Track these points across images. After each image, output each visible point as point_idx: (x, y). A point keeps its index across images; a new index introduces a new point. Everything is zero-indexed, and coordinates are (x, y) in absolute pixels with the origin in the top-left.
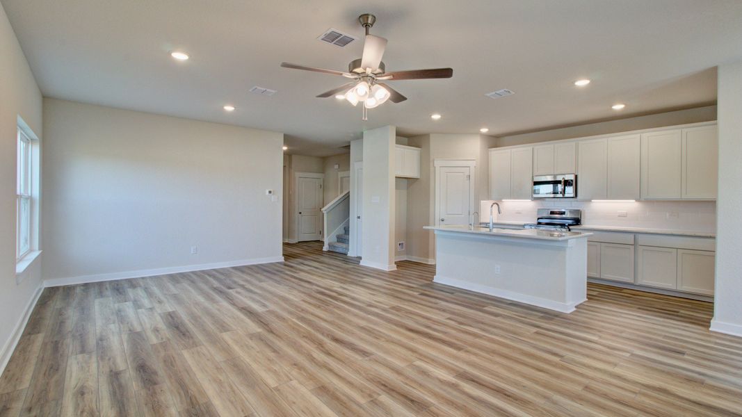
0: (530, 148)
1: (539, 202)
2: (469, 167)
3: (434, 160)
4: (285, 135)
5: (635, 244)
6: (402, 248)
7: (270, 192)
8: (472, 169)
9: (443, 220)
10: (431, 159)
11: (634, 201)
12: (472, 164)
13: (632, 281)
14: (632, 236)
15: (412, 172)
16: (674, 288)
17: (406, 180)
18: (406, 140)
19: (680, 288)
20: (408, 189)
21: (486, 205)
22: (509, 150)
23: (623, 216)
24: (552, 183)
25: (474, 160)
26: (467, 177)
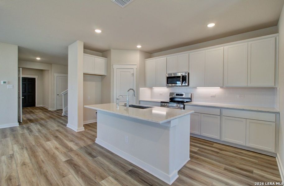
0: (165, 58)
1: (171, 88)
2: (133, 69)
3: (113, 65)
4: (18, 47)
5: (221, 115)
7: (5, 82)
8: (135, 70)
11: (219, 88)
12: (135, 67)
13: (219, 138)
14: (219, 110)
16: (244, 145)
17: (101, 76)
18: (100, 54)
19: (247, 145)
20: (101, 81)
23: (213, 97)
24: (176, 78)
25: (136, 65)
26: (132, 75)
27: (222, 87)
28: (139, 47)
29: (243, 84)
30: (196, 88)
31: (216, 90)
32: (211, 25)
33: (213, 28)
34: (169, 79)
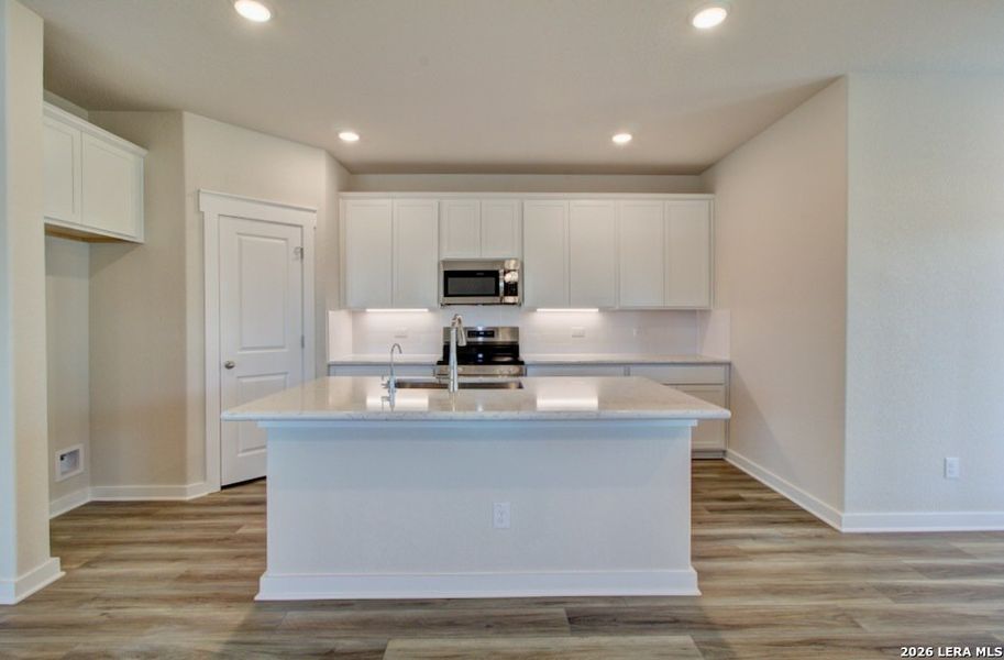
0: (435, 202)
2: (301, 226)
3: (199, 193)
6: (75, 464)
8: (309, 233)
9: (229, 367)
10: (189, 188)
12: (309, 221)
15: (119, 219)
17: (84, 246)
20: (91, 275)
21: (339, 322)
22: (387, 202)
23: (579, 336)
24: (480, 276)
25: (314, 211)
26: (295, 252)
27: (603, 310)
28: (349, 137)
29: (655, 302)
30: (533, 310)
31: (585, 318)
32: (622, 139)
33: (627, 148)
34: (450, 279)
